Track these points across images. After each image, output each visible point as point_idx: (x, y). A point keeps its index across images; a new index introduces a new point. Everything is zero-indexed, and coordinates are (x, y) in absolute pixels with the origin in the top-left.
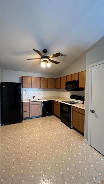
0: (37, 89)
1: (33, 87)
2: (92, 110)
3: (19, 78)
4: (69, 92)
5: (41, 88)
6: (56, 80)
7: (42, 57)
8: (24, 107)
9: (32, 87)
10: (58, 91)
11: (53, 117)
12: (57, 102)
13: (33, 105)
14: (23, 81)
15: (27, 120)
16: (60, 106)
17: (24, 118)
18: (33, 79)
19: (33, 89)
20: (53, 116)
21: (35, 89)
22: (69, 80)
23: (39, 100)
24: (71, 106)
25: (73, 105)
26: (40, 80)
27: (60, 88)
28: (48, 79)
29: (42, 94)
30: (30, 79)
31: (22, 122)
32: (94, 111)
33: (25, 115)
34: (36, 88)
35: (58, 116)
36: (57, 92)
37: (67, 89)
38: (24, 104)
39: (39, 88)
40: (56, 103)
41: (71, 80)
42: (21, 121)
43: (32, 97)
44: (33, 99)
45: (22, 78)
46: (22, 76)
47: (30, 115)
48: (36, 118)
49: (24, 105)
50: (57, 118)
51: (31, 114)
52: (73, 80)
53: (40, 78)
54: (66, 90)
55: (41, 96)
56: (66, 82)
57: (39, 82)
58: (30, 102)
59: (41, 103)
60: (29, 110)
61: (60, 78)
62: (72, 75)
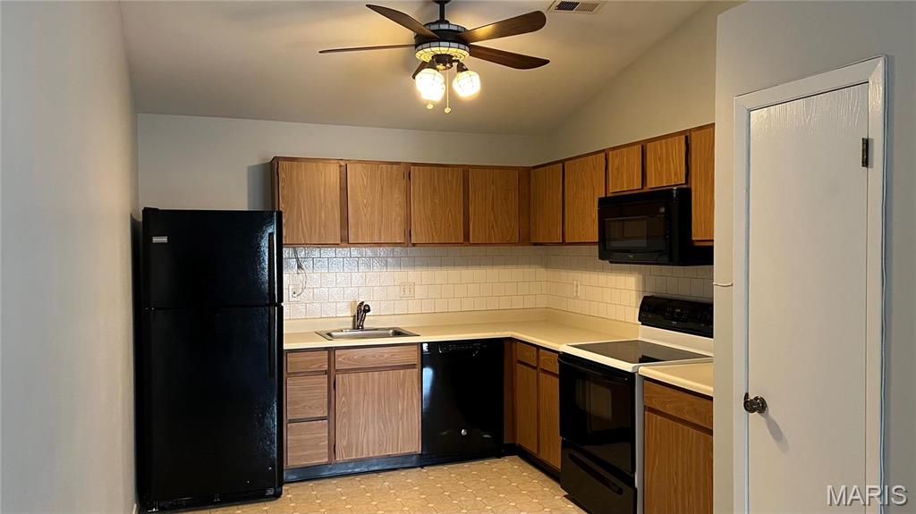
0: (381, 251)
1: (357, 236)
2: (751, 397)
3: (251, 169)
4: (631, 272)
5: (414, 245)
6: (526, 176)
7: (422, 40)
8: (293, 388)
9: (345, 241)
10: (547, 265)
11: (509, 466)
12: (538, 347)
13: (353, 376)
14: (283, 191)
15: (311, 484)
16: (557, 381)
17: (294, 470)
18: (356, 177)
19: (355, 252)
20: (507, 459)
21: (368, 251)
22: (626, 181)
23: (398, 333)
24: (631, 376)
25: (646, 370)
26: (403, 183)
27: (564, 243)
28: (465, 171)
29: (419, 291)
30: (333, 174)
31: (277, 495)
32: (763, 401)
33: (303, 445)
34: (379, 244)
35: (543, 456)
36: (541, 273)
37: (612, 252)
38: (291, 363)
39: (396, 244)
40: (530, 356)
41: (637, 185)
42: (270, 492)
43: (347, 314)
44: (356, 327)
45: (271, 174)
46: (276, 159)
47: (333, 449)
48: (381, 475)
49: (295, 374)
50: (538, 473)
51: (341, 443)
52: (653, 183)
53: (408, 169)
54: (602, 257)
55: (414, 307)
56: (601, 200)
57: (398, 197)
58: (337, 352)
59: (414, 357)
60: (326, 414)
61: (563, 162)
62: (643, 146)
